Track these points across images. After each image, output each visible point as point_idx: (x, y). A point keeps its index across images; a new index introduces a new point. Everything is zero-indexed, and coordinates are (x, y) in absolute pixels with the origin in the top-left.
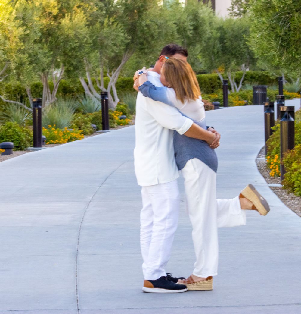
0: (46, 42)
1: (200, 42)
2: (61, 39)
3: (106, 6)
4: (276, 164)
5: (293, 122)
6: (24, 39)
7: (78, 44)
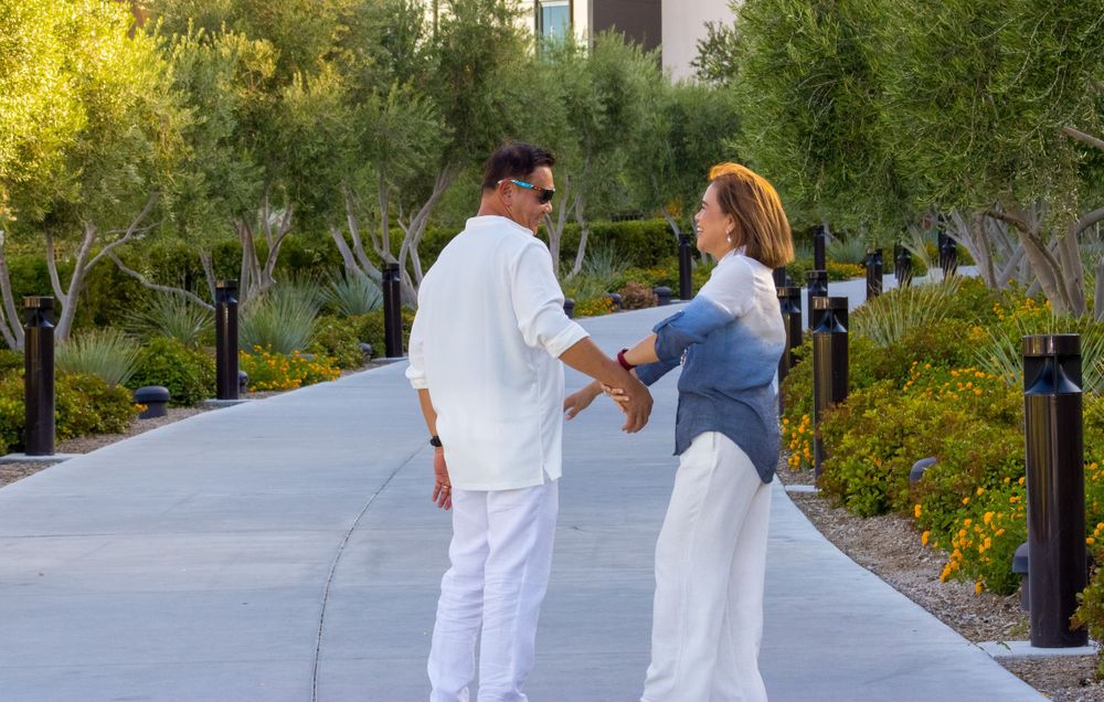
0: (250, 143)
1: (624, 142)
2: (285, 135)
3: (395, 55)
4: (804, 437)
5: (846, 335)
6: (194, 136)
7: (324, 149)
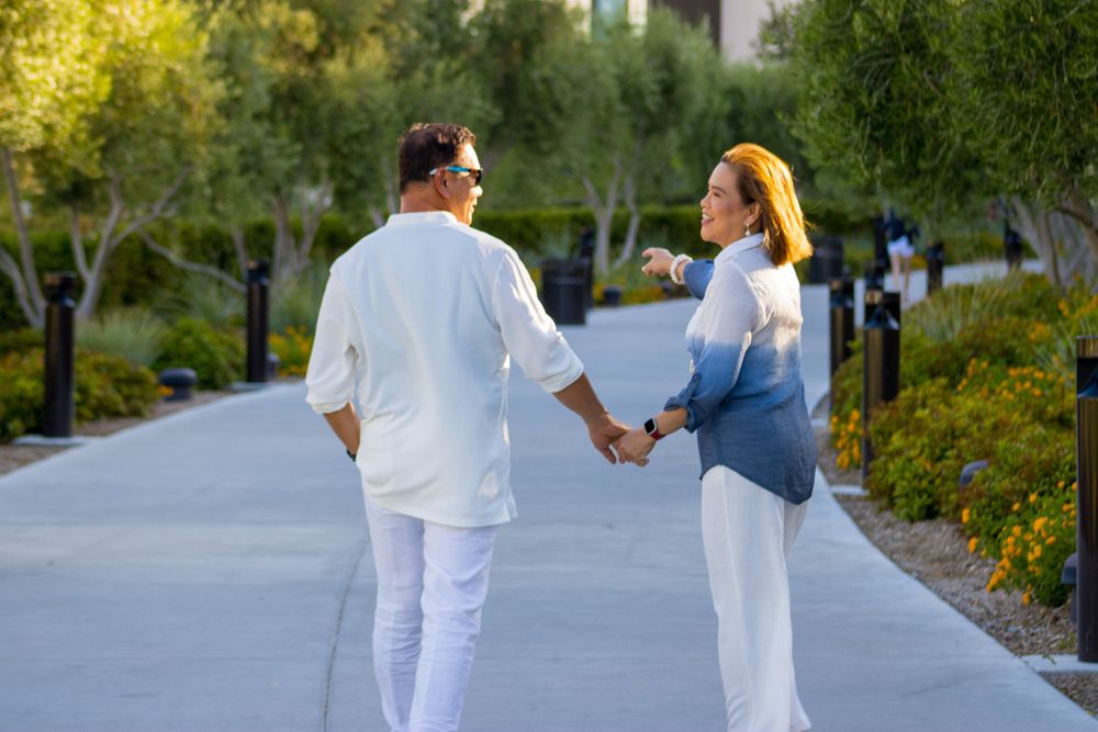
0: (287, 117)
4: (853, 436)
5: (898, 331)
6: (228, 108)
